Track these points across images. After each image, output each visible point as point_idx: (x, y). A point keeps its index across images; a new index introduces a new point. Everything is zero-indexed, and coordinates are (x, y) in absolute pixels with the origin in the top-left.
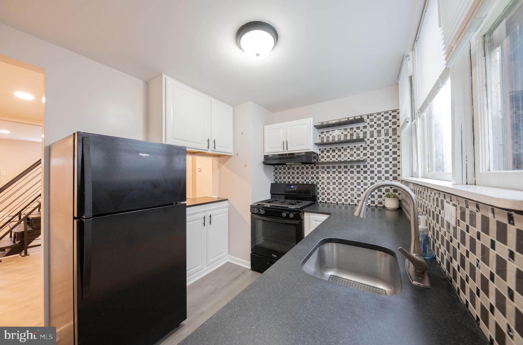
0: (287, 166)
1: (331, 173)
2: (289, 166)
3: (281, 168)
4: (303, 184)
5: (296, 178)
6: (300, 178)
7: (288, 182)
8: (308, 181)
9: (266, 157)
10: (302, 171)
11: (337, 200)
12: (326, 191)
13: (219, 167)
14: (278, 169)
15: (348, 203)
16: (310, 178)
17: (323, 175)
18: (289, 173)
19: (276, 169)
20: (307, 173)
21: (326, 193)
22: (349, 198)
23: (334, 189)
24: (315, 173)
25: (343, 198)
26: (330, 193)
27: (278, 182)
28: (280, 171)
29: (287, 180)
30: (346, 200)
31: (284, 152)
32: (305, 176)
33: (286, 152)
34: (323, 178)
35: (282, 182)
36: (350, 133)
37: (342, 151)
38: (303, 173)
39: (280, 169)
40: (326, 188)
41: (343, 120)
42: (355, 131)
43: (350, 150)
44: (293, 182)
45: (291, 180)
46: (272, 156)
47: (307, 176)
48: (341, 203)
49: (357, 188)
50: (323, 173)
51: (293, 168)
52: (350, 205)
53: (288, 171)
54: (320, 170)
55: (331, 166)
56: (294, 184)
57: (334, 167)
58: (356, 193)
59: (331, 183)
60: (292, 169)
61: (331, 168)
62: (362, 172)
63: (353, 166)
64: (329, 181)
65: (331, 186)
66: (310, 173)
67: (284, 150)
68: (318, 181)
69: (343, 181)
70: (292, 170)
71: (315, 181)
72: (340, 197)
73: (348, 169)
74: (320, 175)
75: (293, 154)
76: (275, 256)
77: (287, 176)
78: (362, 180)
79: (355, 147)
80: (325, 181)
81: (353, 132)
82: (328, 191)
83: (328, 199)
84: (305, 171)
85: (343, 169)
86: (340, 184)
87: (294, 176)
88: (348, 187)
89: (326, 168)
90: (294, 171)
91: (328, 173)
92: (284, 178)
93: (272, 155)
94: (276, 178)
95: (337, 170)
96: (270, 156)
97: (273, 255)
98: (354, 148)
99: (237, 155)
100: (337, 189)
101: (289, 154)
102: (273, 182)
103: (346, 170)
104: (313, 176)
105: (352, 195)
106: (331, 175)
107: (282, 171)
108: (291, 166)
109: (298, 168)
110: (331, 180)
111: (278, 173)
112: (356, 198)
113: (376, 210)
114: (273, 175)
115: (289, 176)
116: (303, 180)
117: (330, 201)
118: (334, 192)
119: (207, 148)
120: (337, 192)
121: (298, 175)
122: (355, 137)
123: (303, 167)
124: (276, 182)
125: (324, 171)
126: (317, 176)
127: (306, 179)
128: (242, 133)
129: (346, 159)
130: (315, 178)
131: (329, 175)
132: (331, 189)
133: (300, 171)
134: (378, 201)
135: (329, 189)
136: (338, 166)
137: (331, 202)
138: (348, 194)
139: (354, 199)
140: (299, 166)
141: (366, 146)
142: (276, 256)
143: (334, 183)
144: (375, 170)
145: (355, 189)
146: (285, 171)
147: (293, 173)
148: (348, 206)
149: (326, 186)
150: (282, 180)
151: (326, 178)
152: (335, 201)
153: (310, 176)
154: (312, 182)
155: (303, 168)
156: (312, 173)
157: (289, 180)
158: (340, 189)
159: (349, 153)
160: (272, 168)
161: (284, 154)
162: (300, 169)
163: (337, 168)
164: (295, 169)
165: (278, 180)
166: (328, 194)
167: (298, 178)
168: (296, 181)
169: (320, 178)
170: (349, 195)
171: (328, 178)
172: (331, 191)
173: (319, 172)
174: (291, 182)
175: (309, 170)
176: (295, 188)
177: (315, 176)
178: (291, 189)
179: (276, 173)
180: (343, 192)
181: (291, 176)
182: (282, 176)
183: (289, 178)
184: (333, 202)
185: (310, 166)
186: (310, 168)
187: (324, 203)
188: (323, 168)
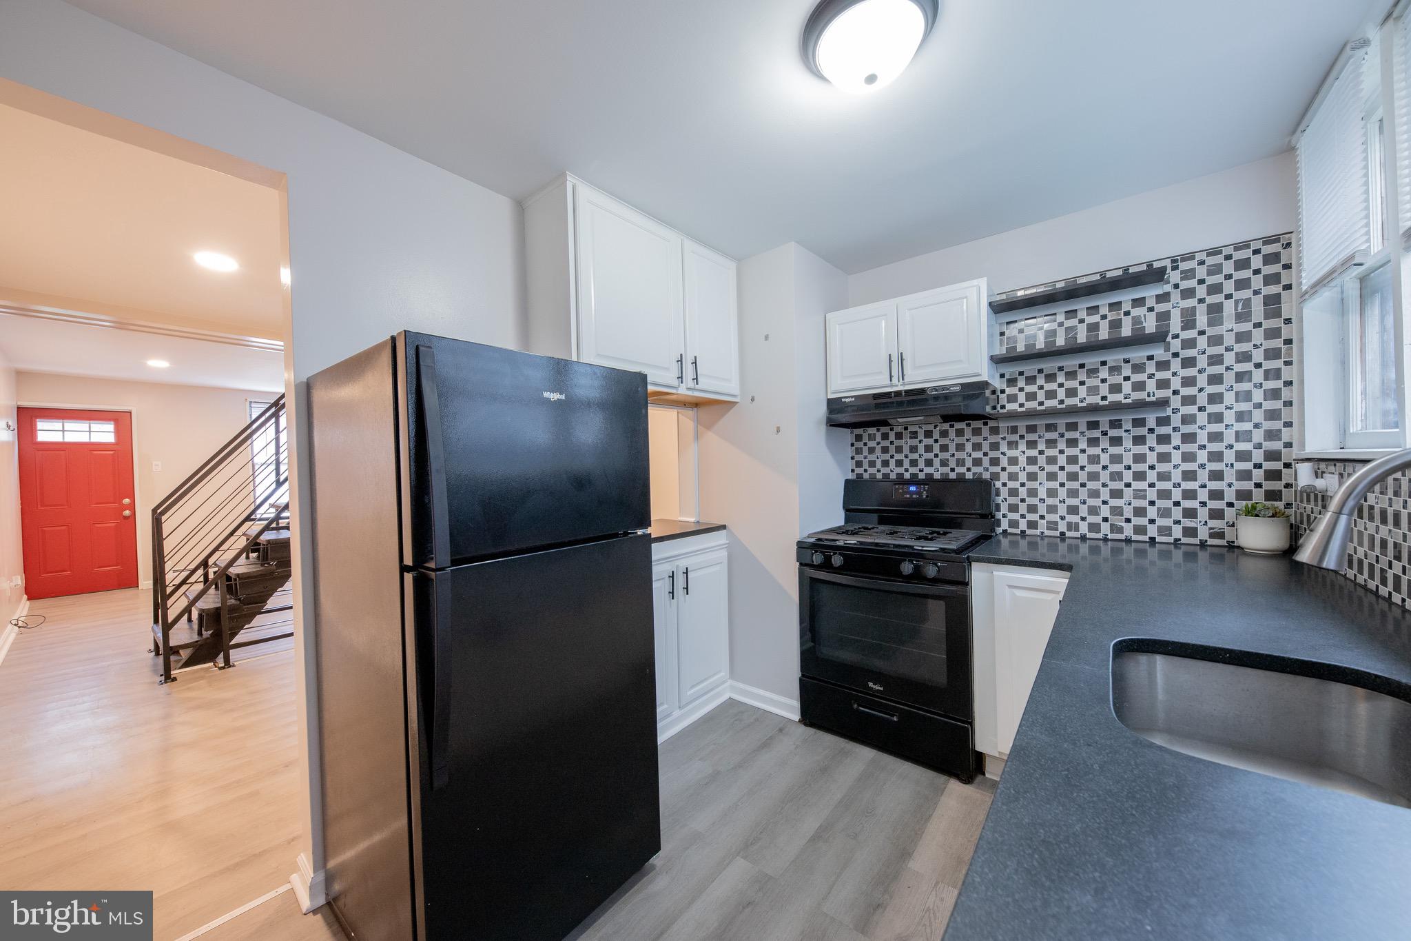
0: (892, 429)
1: (1041, 446)
2: (899, 429)
3: (875, 434)
4: (945, 481)
5: (921, 464)
6: (937, 462)
7: (897, 474)
8: (962, 470)
9: (834, 406)
10: (943, 441)
11: (1062, 527)
12: (1023, 500)
13: (697, 437)
14: (866, 438)
15: (1100, 536)
16: (969, 463)
17: (1012, 453)
18: (899, 450)
19: (859, 438)
20: (960, 447)
21: (1025, 505)
22: (1106, 520)
23: (1052, 493)
24: (986, 447)
25: (1083, 519)
26: (1037, 505)
27: (866, 476)
28: (872, 444)
29: (893, 471)
30: (1094, 527)
31: (892, 386)
32: (953, 455)
33: (897, 385)
34: (1013, 461)
35: (879, 476)
36: (1109, 318)
37: (1082, 376)
38: (944, 448)
39: (872, 437)
40: (1023, 492)
41: (1085, 280)
42: (1127, 313)
43: (1109, 373)
44: (914, 475)
45: (907, 470)
46: (853, 399)
47: (959, 455)
48: (1077, 534)
49: (1134, 490)
50: (1012, 445)
51: (914, 435)
52: (1109, 543)
53: (898, 443)
54: (1003, 439)
55: (1041, 423)
56: (914, 480)
57: (1051, 428)
58: (1130, 504)
59: (1042, 475)
60: (911, 438)
61: (1042, 431)
62: (1151, 440)
63: (1121, 420)
64: (1033, 468)
65: (1040, 484)
66: (969, 447)
67: (891, 381)
68: (997, 469)
69: (1082, 468)
70: (908, 440)
71: (987, 469)
72: (1073, 519)
73: (1102, 432)
74: (1002, 453)
75: (922, 391)
76: (877, 687)
77: (892, 457)
78: (1151, 464)
79: (1127, 361)
80: (1021, 470)
81: (1119, 314)
82: (1031, 501)
83: (1032, 525)
84: (952, 440)
85: (1082, 433)
86: (1073, 477)
87: (915, 456)
88: (1101, 488)
89: (1022, 431)
90: (914, 442)
91: (1032, 444)
92: (886, 463)
93: (852, 397)
94: (859, 464)
95: (1062, 435)
96: (847, 400)
97: (871, 684)
98: (1123, 364)
99: (753, 400)
100: (1062, 492)
101: (908, 392)
102: (851, 476)
103: (1096, 434)
104: (978, 454)
105: (1117, 511)
106: (1041, 452)
107: (878, 443)
108: (906, 429)
109: (928, 434)
110: (1040, 467)
111: (865, 451)
112: (1128, 520)
113: (1203, 556)
114: (850, 455)
115: (898, 457)
116: (946, 470)
117: (1039, 531)
118: (1050, 501)
119: (676, 382)
120: (1060, 501)
121: (930, 456)
122: (1126, 331)
123: (947, 431)
124: (859, 476)
125: (1017, 442)
126: (992, 454)
127: (957, 465)
128: (767, 338)
129: (1095, 400)
130: (986, 462)
131: (1033, 453)
132: (1042, 493)
133: (936, 441)
134: (1210, 529)
135: (1033, 493)
136: (1067, 423)
137: (1042, 533)
138: (1100, 507)
139: (1123, 524)
140: (931, 427)
141: (1168, 356)
142: (882, 689)
143: (1052, 477)
144: (1199, 431)
145: (1128, 493)
146: (886, 443)
147: (913, 449)
148: (1101, 543)
149: (1023, 485)
150: (879, 471)
152: (1057, 529)
153: (970, 456)
154: (974, 474)
155: (944, 434)
156: (977, 447)
157: (900, 470)
159: (1104, 381)
160: (847, 435)
161: (890, 393)
162: (936, 435)
163: (1062, 428)
164: (921, 436)
165: (866, 471)
166: (1032, 509)
167: (929, 463)
168: (921, 471)
169: (1004, 462)
170: (1105, 510)
171: (1032, 461)
172: (1043, 500)
173: (1001, 442)
174: (907, 476)
175: (966, 437)
176: (925, 492)
177: (986, 454)
178: (908, 496)
179: (859, 451)
180: (1084, 502)
181: (906, 457)
182: (878, 458)
183: (899, 463)
184: (1047, 533)
185: (968, 425)
186: (968, 432)
187: (1017, 534)
188: (1014, 430)
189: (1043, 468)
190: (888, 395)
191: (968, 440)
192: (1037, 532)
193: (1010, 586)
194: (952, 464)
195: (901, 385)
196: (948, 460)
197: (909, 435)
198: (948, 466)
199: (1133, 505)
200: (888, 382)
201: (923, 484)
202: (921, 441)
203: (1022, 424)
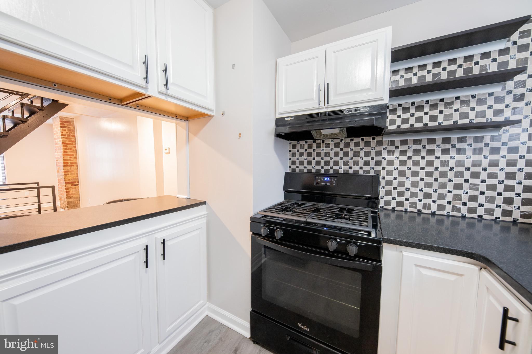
0: (314, 142)
2: (319, 142)
3: (304, 145)
4: (346, 174)
5: (331, 164)
6: (341, 163)
7: (316, 170)
8: (357, 168)
9: (280, 122)
10: (346, 150)
11: (420, 206)
12: (395, 188)
13: (188, 141)
14: (298, 147)
15: (444, 213)
16: (361, 164)
17: (389, 158)
18: (318, 155)
19: (294, 147)
20: (356, 154)
21: (396, 191)
22: (449, 203)
23: (414, 184)
24: (373, 154)
25: (434, 202)
26: (404, 192)
27: (298, 170)
28: (302, 151)
29: (314, 168)
30: (441, 207)
31: (319, 108)
32: (352, 159)
33: (323, 108)
35: (306, 171)
36: (464, 67)
37: (441, 107)
38: (346, 154)
39: (302, 146)
40: (395, 183)
42: (477, 63)
43: (460, 105)
44: (327, 171)
45: (322, 168)
47: (356, 159)
48: (429, 211)
49: (470, 184)
50: (390, 153)
51: (328, 145)
52: (451, 218)
53: (318, 150)
54: (385, 149)
55: (411, 138)
56: (327, 174)
57: (417, 142)
58: (467, 193)
59: (409, 173)
60: (326, 147)
61: (411, 144)
62: (486, 151)
63: (466, 137)
64: (403, 168)
65: (407, 178)
66: (362, 154)
67: (319, 104)
68: (379, 168)
69: (436, 169)
70: (324, 149)
71: (373, 168)
72: (428, 201)
73: (452, 145)
74: (383, 158)
75: (340, 112)
76: (304, 328)
77: (314, 159)
78: (484, 167)
79: (474, 96)
80: (395, 169)
81: (471, 64)
82: (400, 189)
83: (400, 204)
84: (351, 149)
85: (438, 145)
86: (429, 174)
87: (328, 159)
88: (448, 182)
89: (398, 144)
90: (328, 150)
91: (403, 152)
92: (310, 163)
93: (292, 117)
94: (294, 163)
95: (424, 147)
96: (289, 119)
97: (300, 325)
98: (471, 99)
99: (223, 114)
100: (422, 184)
101: (331, 113)
102: (289, 170)
103: (448, 146)
104: (367, 159)
105: (458, 198)
106: (409, 158)
107: (306, 150)
108: (323, 141)
109: (337, 145)
110: (408, 168)
111: (298, 155)
112: (465, 204)
114: (289, 157)
115: (318, 159)
116: (347, 168)
117: (404, 208)
118: (413, 189)
119: (143, 83)
120: (420, 190)
121: (337, 159)
122: (475, 74)
123: (348, 143)
124: (294, 170)
126: (377, 159)
127: (354, 165)
128: (233, 66)
129: (448, 123)
130: (372, 163)
131: (404, 158)
132: (408, 184)
133: (342, 150)
134: (522, 212)
135: (402, 184)
137: (406, 209)
138: (446, 195)
139: (461, 206)
140: (339, 141)
141: (504, 94)
142: (308, 330)
143: (415, 174)
145: (466, 186)
146: (310, 150)
147: (327, 154)
148: (445, 217)
149: (395, 178)
150: (305, 167)
152: (416, 208)
153: (362, 159)
154: (364, 171)
155: (347, 145)
156: (367, 154)
157: (318, 167)
159: (456, 110)
160: (287, 145)
161: (318, 114)
162: (342, 146)
163: (425, 143)
164: (332, 146)
165: (298, 167)
166: (401, 194)
167: (336, 163)
168: (331, 168)
169: (384, 163)
170: (449, 197)
171: (403, 163)
172: (408, 189)
173: (383, 151)
174: (323, 171)
175: (361, 147)
176: (334, 182)
177: (372, 158)
178: (324, 184)
179: (294, 155)
180: (436, 191)
181: (323, 159)
183: (318, 163)
184: (409, 209)
185: (363, 139)
186: (362, 144)
187: (389, 210)
188: (392, 143)
189: (410, 168)
190: (316, 115)
191: (361, 149)
192: (403, 209)
193: (416, 266)
194: (351, 164)
195: (326, 108)
197: (325, 146)
198: (348, 165)
199: (469, 194)
200: (317, 105)
201: (334, 176)
202: (332, 150)
203: (398, 139)
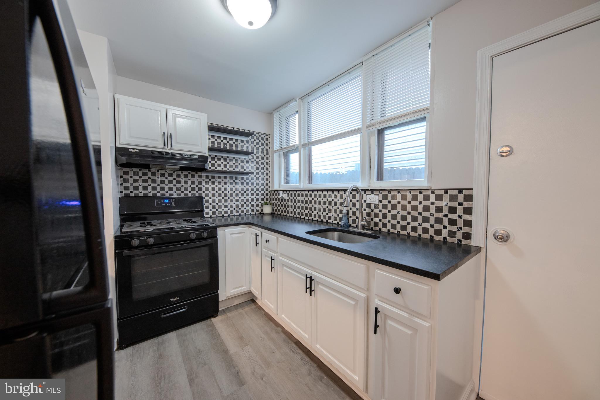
0: (149, 171)
1: (217, 184)
2: (154, 171)
3: (138, 172)
4: (179, 197)
5: (167, 189)
6: (175, 188)
7: (153, 194)
8: (187, 192)
9: (122, 152)
10: (178, 179)
11: (223, 213)
12: (211, 204)
14: (131, 173)
15: (233, 214)
16: (190, 189)
17: (206, 186)
18: (154, 181)
19: (126, 173)
20: (186, 182)
21: (211, 206)
23: (220, 201)
24: (197, 183)
25: (229, 209)
26: (215, 206)
27: (132, 195)
28: (136, 177)
29: (150, 192)
30: (232, 212)
32: (183, 186)
33: (166, 149)
35: (141, 195)
36: (235, 143)
37: (228, 161)
38: (178, 182)
39: (136, 174)
40: (210, 201)
41: (229, 128)
42: (240, 144)
43: (235, 161)
44: (163, 195)
45: (159, 192)
46: (138, 151)
47: (185, 186)
48: (227, 215)
50: (207, 183)
51: (163, 175)
53: (153, 178)
54: (204, 180)
55: (216, 175)
56: (164, 197)
57: (219, 177)
58: (240, 204)
59: (217, 195)
60: (161, 176)
61: (216, 178)
62: (245, 184)
63: (238, 177)
64: (214, 192)
65: (216, 198)
66: (190, 183)
67: (164, 146)
68: (201, 192)
69: (228, 192)
70: (160, 177)
71: (197, 192)
72: (226, 209)
74: (203, 186)
75: (180, 155)
76: (175, 299)
77: (150, 185)
78: (245, 191)
79: (239, 158)
80: (210, 192)
81: (238, 143)
82: (213, 204)
83: (214, 213)
84: (182, 179)
85: (228, 180)
86: (226, 195)
87: (163, 185)
88: (233, 199)
89: (210, 178)
90: (163, 178)
91: (213, 183)
92: (145, 188)
93: (137, 149)
94: (126, 188)
95: (223, 180)
96: (134, 151)
97: (172, 300)
100: (223, 200)
101: (173, 154)
102: (122, 195)
103: (232, 181)
104: (193, 186)
105: (237, 206)
106: (216, 186)
107: (140, 177)
108: (158, 171)
109: (170, 175)
110: (216, 192)
111: (131, 181)
113: (255, 217)
114: (120, 183)
115: (153, 185)
116: (179, 192)
118: (219, 204)
120: (222, 204)
121: (172, 185)
122: (239, 149)
123: (180, 175)
124: (127, 195)
125: (208, 182)
126: (200, 186)
127: (185, 190)
129: (232, 169)
130: (197, 189)
131: (214, 186)
132: (217, 201)
133: (174, 179)
134: (257, 209)
135: (214, 201)
136: (230, 177)
137: (217, 216)
139: (239, 210)
140: (172, 172)
142: (178, 298)
143: (220, 195)
144: (254, 182)
145: (240, 200)
146: (145, 178)
147: (162, 182)
148: (233, 217)
149: (210, 198)
150: (141, 192)
151: (210, 189)
152: (221, 214)
153: (190, 186)
154: (192, 194)
155: (179, 176)
156: (193, 183)
157: (155, 192)
158: (226, 201)
159: (234, 164)
162: (174, 176)
163: (222, 178)
164: (166, 175)
165: (131, 192)
166: (214, 207)
167: (171, 189)
168: (167, 192)
169: (204, 189)
170: (234, 206)
171: (213, 189)
172: (217, 204)
173: (203, 181)
174: (159, 195)
175: (189, 178)
176: (173, 203)
177: (197, 186)
178: (164, 205)
179: (126, 181)
180: (229, 204)
181: (158, 185)
182: (140, 185)
183: (154, 189)
184: (219, 215)
185: (189, 173)
186: (189, 176)
187: (208, 217)
188: (207, 177)
189: (217, 192)
190: (161, 153)
191: (189, 179)
192: (215, 216)
193: (231, 234)
194: (182, 189)
196: (180, 188)
197: (160, 175)
198: (180, 190)
200: (162, 146)
201: (172, 199)
202: (166, 178)
203: (210, 175)
